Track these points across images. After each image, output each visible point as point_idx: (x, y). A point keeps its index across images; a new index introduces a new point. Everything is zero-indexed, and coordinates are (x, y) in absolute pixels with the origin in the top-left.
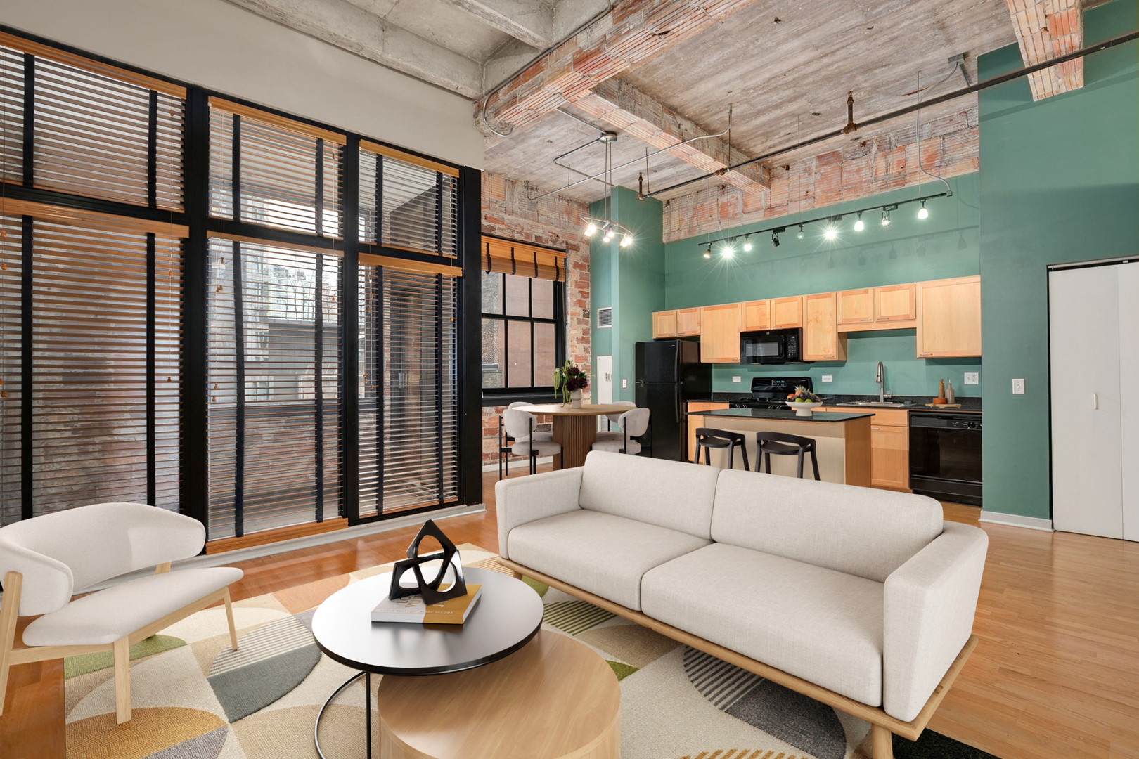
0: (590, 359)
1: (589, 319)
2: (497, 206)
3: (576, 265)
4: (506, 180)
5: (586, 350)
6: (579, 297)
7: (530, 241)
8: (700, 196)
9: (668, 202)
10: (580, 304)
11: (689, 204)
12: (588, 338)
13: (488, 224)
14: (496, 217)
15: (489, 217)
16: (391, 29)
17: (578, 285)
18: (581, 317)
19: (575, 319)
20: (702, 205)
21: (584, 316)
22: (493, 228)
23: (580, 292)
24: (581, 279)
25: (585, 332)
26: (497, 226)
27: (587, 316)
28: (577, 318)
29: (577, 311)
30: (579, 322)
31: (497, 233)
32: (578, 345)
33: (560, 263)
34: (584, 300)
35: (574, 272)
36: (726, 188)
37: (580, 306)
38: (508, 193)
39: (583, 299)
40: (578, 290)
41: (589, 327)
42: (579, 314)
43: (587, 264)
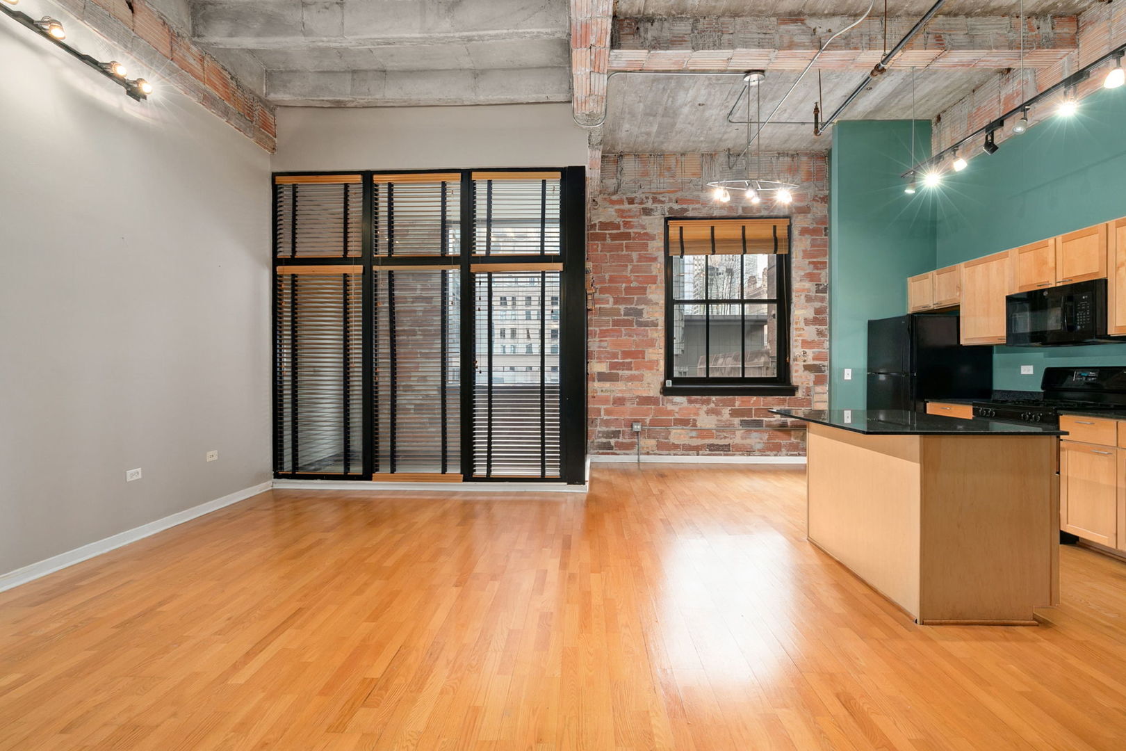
0: (827, 344)
1: (827, 295)
2: (691, 186)
3: (804, 231)
4: (703, 155)
5: (820, 333)
6: (810, 269)
7: (734, 214)
8: (979, 94)
9: (939, 118)
10: (811, 277)
11: (963, 113)
12: (824, 319)
13: (680, 207)
14: (690, 197)
15: (681, 200)
16: (482, 74)
17: (806, 254)
18: (813, 294)
19: (803, 297)
20: (978, 109)
21: (817, 292)
22: (686, 210)
23: (810, 263)
24: (813, 246)
25: (818, 311)
26: (691, 207)
27: (824, 291)
28: (806, 296)
29: (806, 287)
30: (809, 299)
31: (690, 214)
32: (806, 328)
33: (782, 232)
34: (819, 271)
35: (800, 239)
36: (1011, 72)
37: (811, 281)
38: (705, 168)
39: (816, 271)
40: (807, 261)
41: (826, 304)
42: (809, 290)
43: (823, 227)
